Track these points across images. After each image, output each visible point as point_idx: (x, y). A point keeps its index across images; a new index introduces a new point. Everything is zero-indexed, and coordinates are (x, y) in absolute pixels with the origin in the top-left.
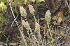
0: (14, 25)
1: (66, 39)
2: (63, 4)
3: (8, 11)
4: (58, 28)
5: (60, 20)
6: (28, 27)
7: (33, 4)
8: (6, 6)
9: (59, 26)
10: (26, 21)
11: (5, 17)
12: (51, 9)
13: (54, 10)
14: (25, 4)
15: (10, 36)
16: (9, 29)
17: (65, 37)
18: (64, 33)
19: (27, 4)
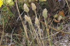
0: (19, 20)
1: (63, 34)
2: (62, 4)
3: (14, 7)
4: (58, 25)
5: (60, 18)
6: (29, 21)
7: (36, 3)
8: (13, 2)
9: (59, 24)
10: (27, 16)
11: (12, 11)
12: (52, 8)
13: (56, 9)
14: (30, 2)
15: (15, 28)
16: (15, 23)
17: (62, 33)
18: (61, 29)
19: (31, 2)
